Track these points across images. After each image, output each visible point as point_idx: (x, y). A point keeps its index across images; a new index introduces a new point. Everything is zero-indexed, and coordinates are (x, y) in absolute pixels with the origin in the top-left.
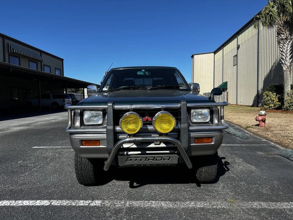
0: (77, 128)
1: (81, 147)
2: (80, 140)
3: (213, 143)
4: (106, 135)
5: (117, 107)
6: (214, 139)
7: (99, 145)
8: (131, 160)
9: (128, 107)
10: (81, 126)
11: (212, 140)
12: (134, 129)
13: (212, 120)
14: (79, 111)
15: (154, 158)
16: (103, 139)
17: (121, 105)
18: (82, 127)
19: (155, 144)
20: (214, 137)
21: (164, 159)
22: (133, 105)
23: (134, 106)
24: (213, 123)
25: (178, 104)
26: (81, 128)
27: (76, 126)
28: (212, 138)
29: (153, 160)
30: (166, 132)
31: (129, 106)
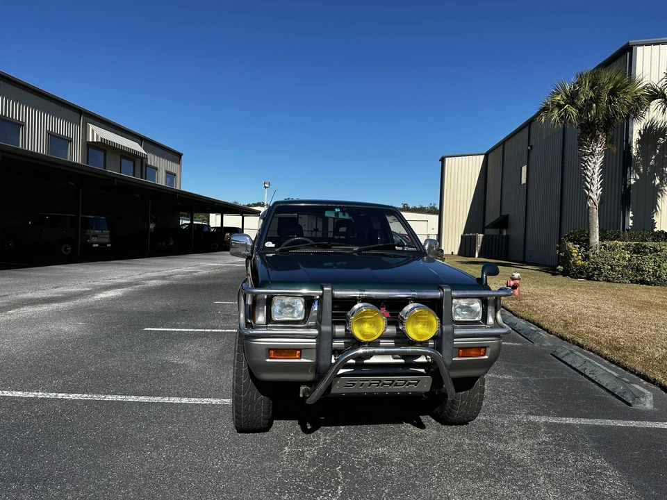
0: (259, 327)
1: (268, 360)
2: (266, 349)
3: (486, 357)
4: (315, 340)
5: (339, 293)
6: (489, 350)
7: (300, 358)
8: (354, 384)
9: (356, 293)
10: (267, 324)
11: (485, 351)
12: (373, 333)
13: (485, 319)
14: (266, 297)
15: (393, 381)
16: (308, 348)
17: (345, 291)
18: (270, 325)
19: (394, 358)
20: (488, 347)
21: (410, 383)
22: (364, 291)
23: (366, 293)
24: (486, 324)
25: (438, 292)
26: (267, 327)
27: (257, 322)
28: (485, 348)
29: (390, 385)
30: (422, 340)
31: (359, 293)
